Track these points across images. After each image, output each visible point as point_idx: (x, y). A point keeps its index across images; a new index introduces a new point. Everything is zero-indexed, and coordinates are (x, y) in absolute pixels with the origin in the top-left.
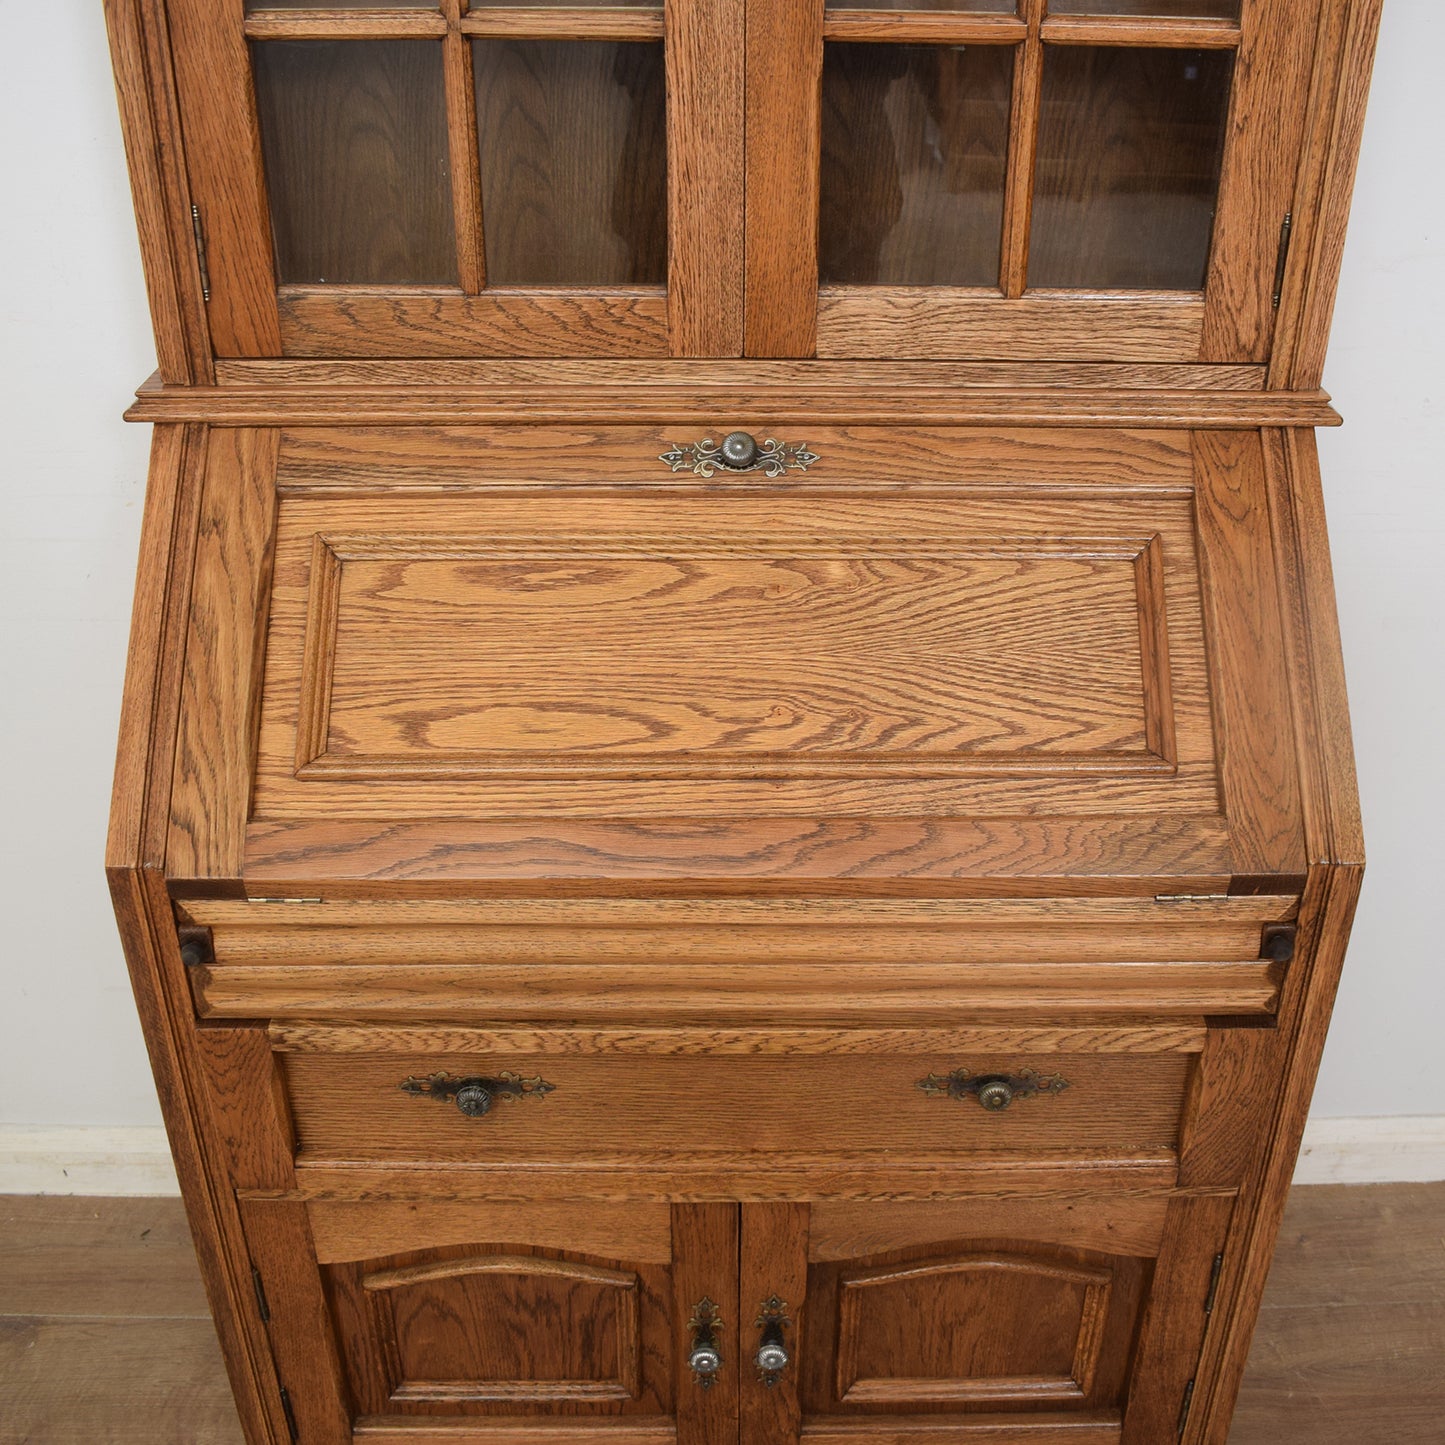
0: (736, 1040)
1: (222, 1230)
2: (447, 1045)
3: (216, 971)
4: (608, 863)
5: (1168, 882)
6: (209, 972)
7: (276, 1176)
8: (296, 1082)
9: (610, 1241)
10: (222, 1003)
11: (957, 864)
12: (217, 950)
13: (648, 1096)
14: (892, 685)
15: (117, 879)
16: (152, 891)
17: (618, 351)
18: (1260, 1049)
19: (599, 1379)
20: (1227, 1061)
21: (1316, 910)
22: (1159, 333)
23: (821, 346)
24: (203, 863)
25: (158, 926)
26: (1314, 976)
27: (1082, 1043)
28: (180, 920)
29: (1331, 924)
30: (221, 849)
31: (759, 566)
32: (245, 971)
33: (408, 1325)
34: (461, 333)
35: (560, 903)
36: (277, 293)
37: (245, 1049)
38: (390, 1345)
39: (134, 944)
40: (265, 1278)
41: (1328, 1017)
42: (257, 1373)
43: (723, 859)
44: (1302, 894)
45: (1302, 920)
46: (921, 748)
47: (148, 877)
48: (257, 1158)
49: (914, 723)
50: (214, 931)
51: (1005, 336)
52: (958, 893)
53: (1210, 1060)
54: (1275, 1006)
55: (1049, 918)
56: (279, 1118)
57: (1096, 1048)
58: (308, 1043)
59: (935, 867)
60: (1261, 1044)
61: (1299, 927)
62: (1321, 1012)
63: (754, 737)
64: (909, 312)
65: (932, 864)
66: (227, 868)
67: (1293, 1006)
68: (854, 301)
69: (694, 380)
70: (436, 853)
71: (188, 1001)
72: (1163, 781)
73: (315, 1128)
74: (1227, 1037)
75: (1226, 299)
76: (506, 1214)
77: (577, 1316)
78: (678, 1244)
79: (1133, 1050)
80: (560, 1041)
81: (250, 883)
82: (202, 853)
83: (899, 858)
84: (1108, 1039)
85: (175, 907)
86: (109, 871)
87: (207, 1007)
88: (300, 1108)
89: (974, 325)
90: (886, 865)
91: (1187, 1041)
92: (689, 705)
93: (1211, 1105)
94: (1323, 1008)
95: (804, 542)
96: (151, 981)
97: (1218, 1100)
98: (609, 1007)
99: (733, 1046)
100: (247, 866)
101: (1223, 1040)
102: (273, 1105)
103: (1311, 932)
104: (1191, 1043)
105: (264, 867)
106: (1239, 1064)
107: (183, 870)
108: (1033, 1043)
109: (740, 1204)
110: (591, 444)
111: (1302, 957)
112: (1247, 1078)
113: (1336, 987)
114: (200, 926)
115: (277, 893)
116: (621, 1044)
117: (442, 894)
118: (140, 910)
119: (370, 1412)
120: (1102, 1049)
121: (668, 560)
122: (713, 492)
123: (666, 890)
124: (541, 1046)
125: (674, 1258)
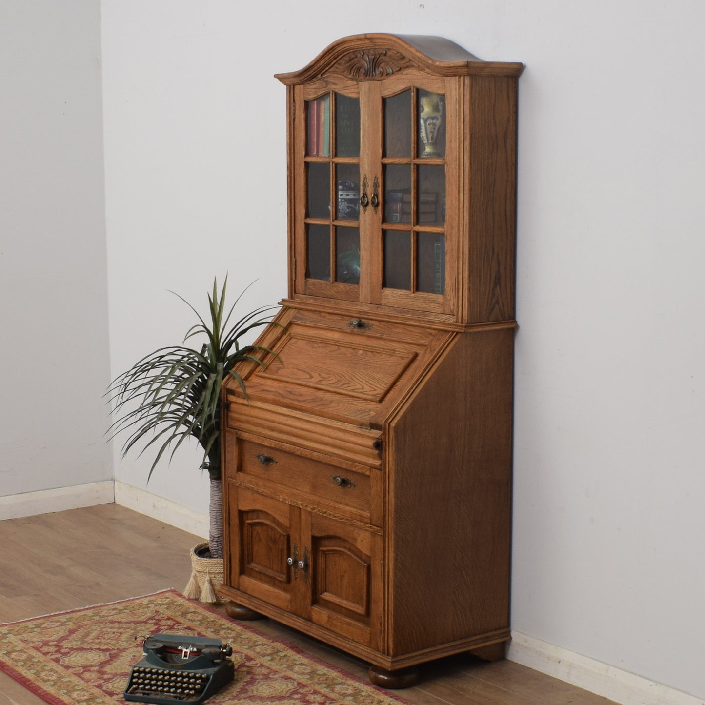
0: (298, 450)
2: (258, 440)
4: (282, 397)
5: (360, 421)
9: (280, 515)
11: (330, 409)
12: (231, 408)
14: (351, 376)
17: (352, 300)
22: (437, 305)
23: (382, 302)
27: (350, 466)
31: (350, 349)
32: (234, 415)
33: (254, 541)
34: (329, 292)
36: (305, 279)
40: (230, 511)
43: (298, 400)
44: (382, 431)
45: (383, 439)
46: (347, 388)
49: (349, 383)
50: (231, 403)
51: (411, 303)
52: (329, 417)
54: (382, 467)
55: (342, 428)
61: (382, 441)
63: (323, 382)
64: (396, 295)
65: (326, 408)
68: (388, 291)
69: (361, 308)
72: (378, 404)
75: (447, 296)
76: (265, 501)
78: (290, 520)
79: (359, 471)
83: (322, 406)
84: (354, 466)
85: (227, 396)
89: (405, 300)
90: (320, 407)
91: (367, 470)
92: (319, 374)
95: (357, 344)
99: (297, 452)
101: (373, 472)
109: (300, 508)
110: (340, 320)
117: (261, 400)
120: (353, 469)
121: (336, 345)
122: (352, 333)
124: (271, 445)
125: (290, 525)
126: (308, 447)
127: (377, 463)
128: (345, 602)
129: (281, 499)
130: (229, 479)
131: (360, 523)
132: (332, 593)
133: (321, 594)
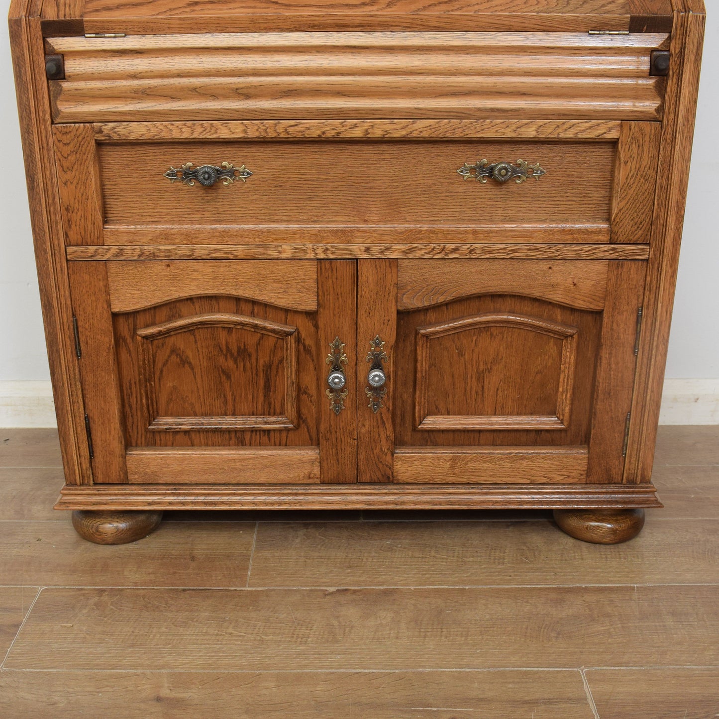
0: (355, 126)
1: (57, 287)
2: (193, 131)
3: (66, 85)
4: (283, 7)
5: (594, 19)
6: (61, 86)
7: (92, 234)
8: (107, 173)
9: (282, 290)
10: (66, 108)
11: (477, 7)
12: (66, 69)
13: (305, 180)
15: (15, 26)
16: (33, 34)
18: (652, 136)
19: (274, 414)
20: (634, 145)
21: (680, 46)
24: (62, 13)
25: (35, 59)
26: (682, 91)
27: (550, 130)
28: (48, 51)
29: (690, 56)
30: (72, 6)
32: (81, 85)
33: (161, 372)
35: (256, 35)
37: (80, 138)
38: (151, 385)
39: (20, 72)
40: (80, 324)
41: (693, 124)
42: (73, 403)
43: (347, 5)
44: (670, 32)
45: (672, 50)
47: (31, 23)
48: (82, 220)
50: (65, 58)
52: (478, 26)
53: (624, 144)
54: (661, 114)
55: (529, 44)
56: (96, 191)
57: (559, 134)
58: (115, 132)
59: (465, 9)
60: (653, 132)
61: (671, 55)
62: (688, 121)
65: (462, 7)
66: (73, 13)
67: (672, 117)
70: (189, 5)
71: (48, 109)
73: (116, 206)
74: (632, 127)
76: (222, 270)
77: (261, 362)
78: (321, 293)
79: (580, 136)
80: (256, 128)
81: (87, 21)
82: (62, 8)
83: (445, 5)
84: (565, 127)
85: (45, 42)
86: (10, 21)
87: (58, 112)
88: (107, 192)
90: (437, 8)
91: (610, 129)
93: (627, 178)
94: (690, 119)
96: (28, 98)
97: (630, 175)
98: (283, 106)
99: (354, 131)
100: (86, 13)
101: (630, 129)
102: (93, 180)
103: (678, 62)
104: (612, 131)
105: (94, 13)
106: (640, 148)
107: (51, 14)
108: (523, 129)
109: (357, 259)
111: (675, 80)
112: (646, 161)
113: (696, 102)
114: (57, 54)
115: (100, 31)
116: (290, 130)
117: (191, 28)
118: (25, 44)
119: (137, 445)
120: (561, 136)
123: (316, 23)
124: (245, 132)
125: (319, 304)
126: (393, 111)
127: (649, 105)
128: (494, 419)
129: (288, 254)
130: (70, 249)
131: (578, 248)
132: (448, 414)
133: (421, 423)
